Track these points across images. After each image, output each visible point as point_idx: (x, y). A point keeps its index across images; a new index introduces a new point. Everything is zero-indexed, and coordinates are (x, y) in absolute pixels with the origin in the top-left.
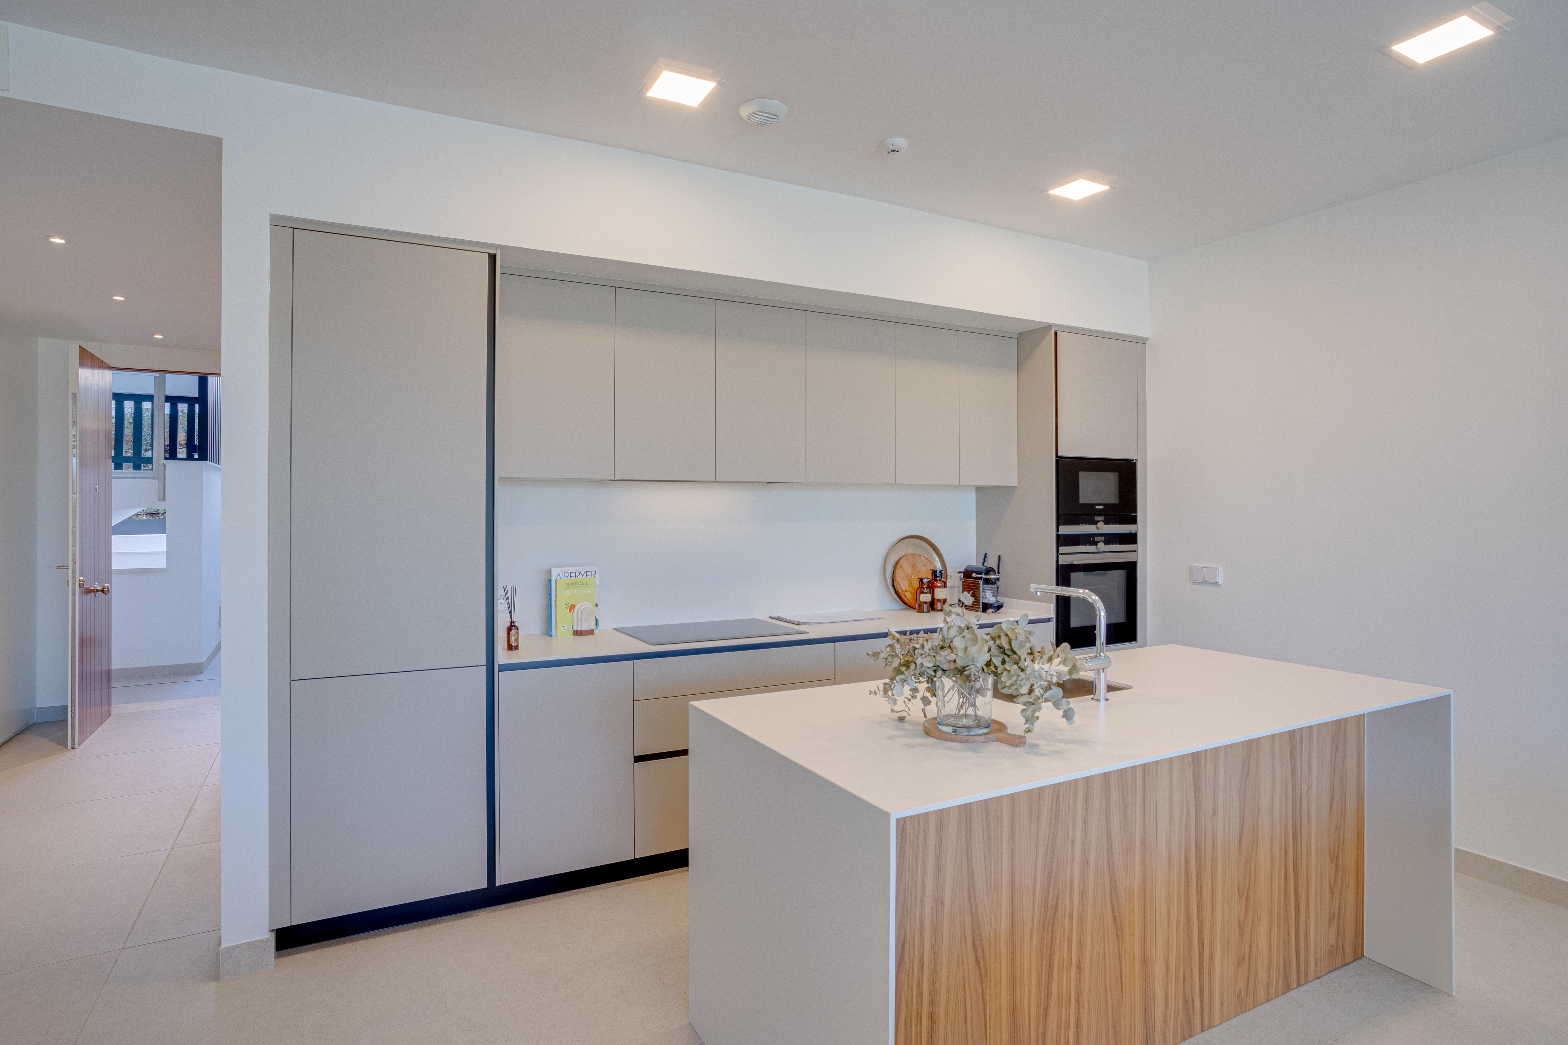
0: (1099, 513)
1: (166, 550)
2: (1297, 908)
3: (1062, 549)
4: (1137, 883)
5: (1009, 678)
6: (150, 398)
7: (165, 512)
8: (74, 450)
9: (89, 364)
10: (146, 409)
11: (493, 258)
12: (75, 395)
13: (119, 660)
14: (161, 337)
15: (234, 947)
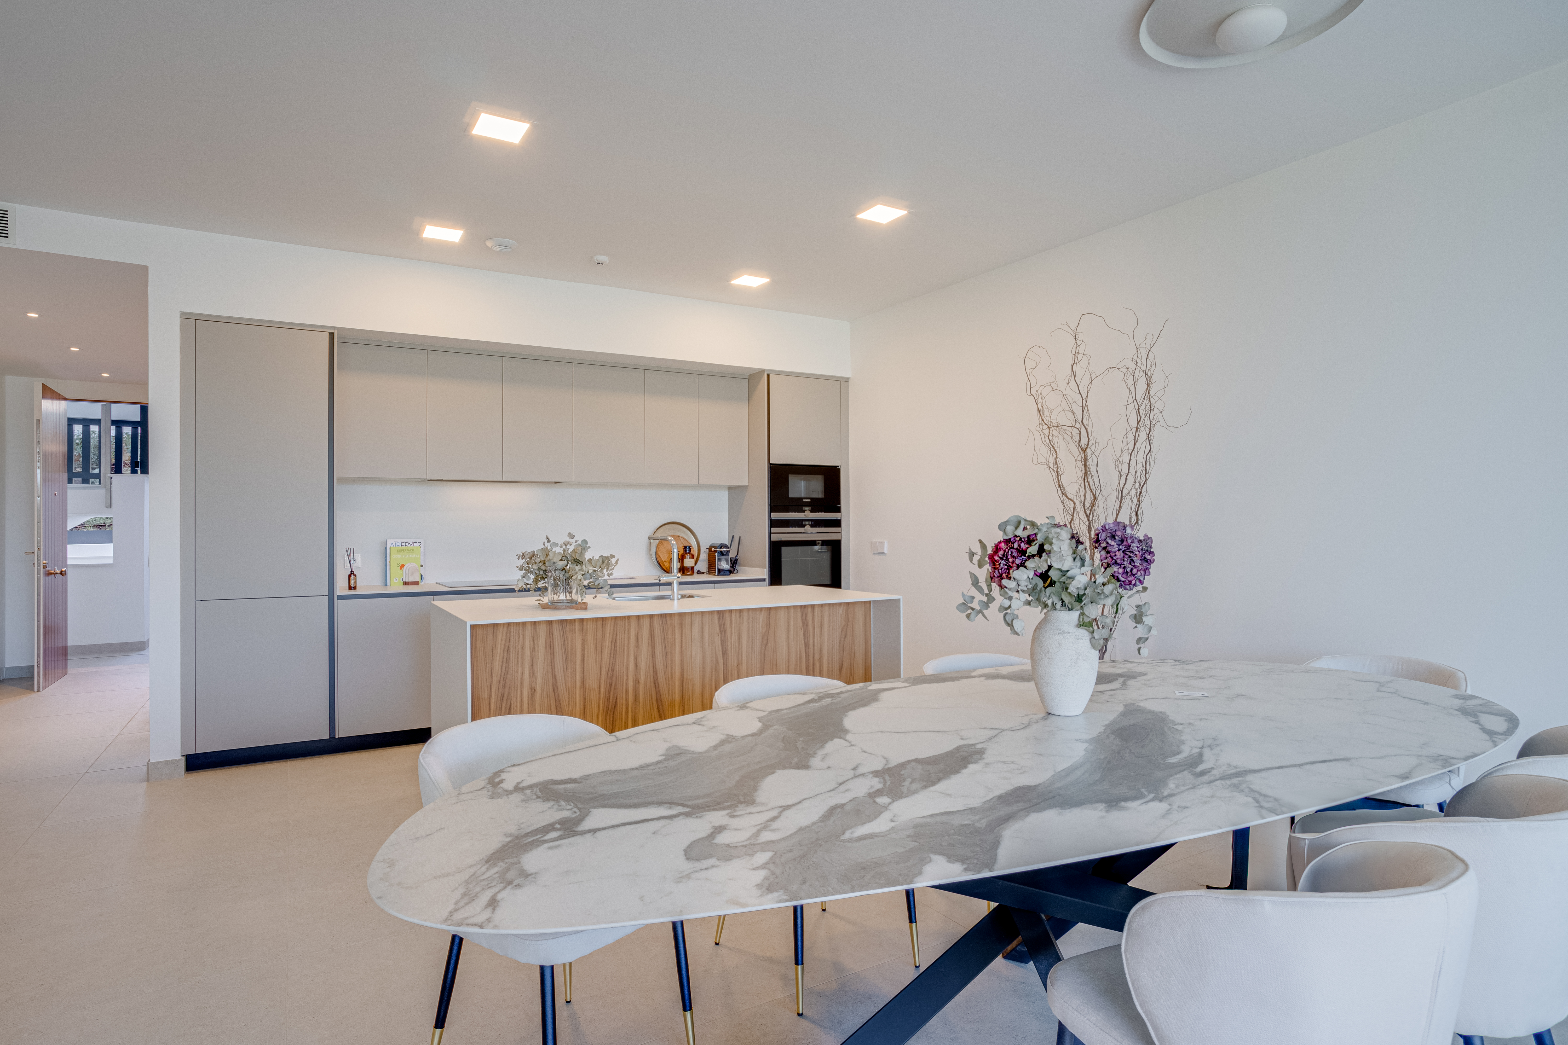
0: (807, 504)
1: (112, 555)
3: (774, 530)
6: (97, 422)
7: (111, 525)
8: (38, 463)
9: (50, 397)
10: (92, 431)
11: (332, 335)
12: (39, 421)
13: (73, 639)
14: (108, 375)
15: (158, 763)
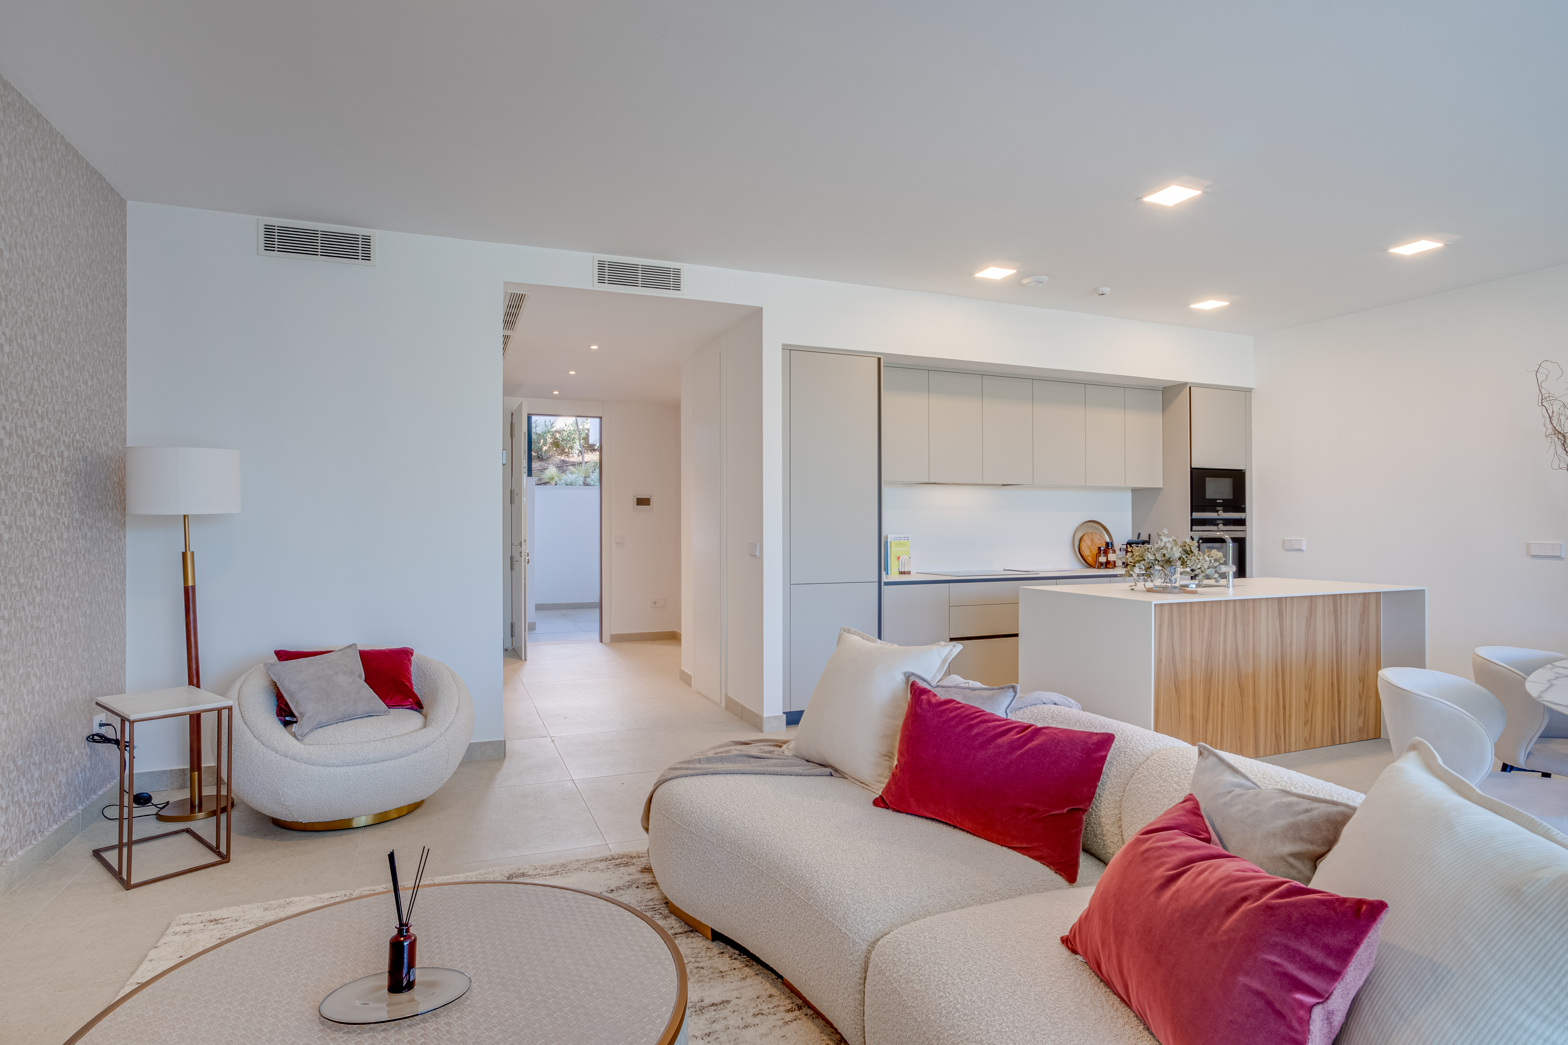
0: (1220, 505)
2: (1339, 702)
3: (1195, 528)
4: (1250, 670)
5: (1191, 563)
11: (879, 359)
15: (770, 717)
